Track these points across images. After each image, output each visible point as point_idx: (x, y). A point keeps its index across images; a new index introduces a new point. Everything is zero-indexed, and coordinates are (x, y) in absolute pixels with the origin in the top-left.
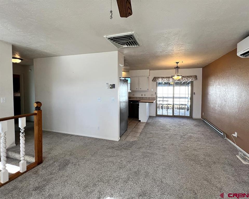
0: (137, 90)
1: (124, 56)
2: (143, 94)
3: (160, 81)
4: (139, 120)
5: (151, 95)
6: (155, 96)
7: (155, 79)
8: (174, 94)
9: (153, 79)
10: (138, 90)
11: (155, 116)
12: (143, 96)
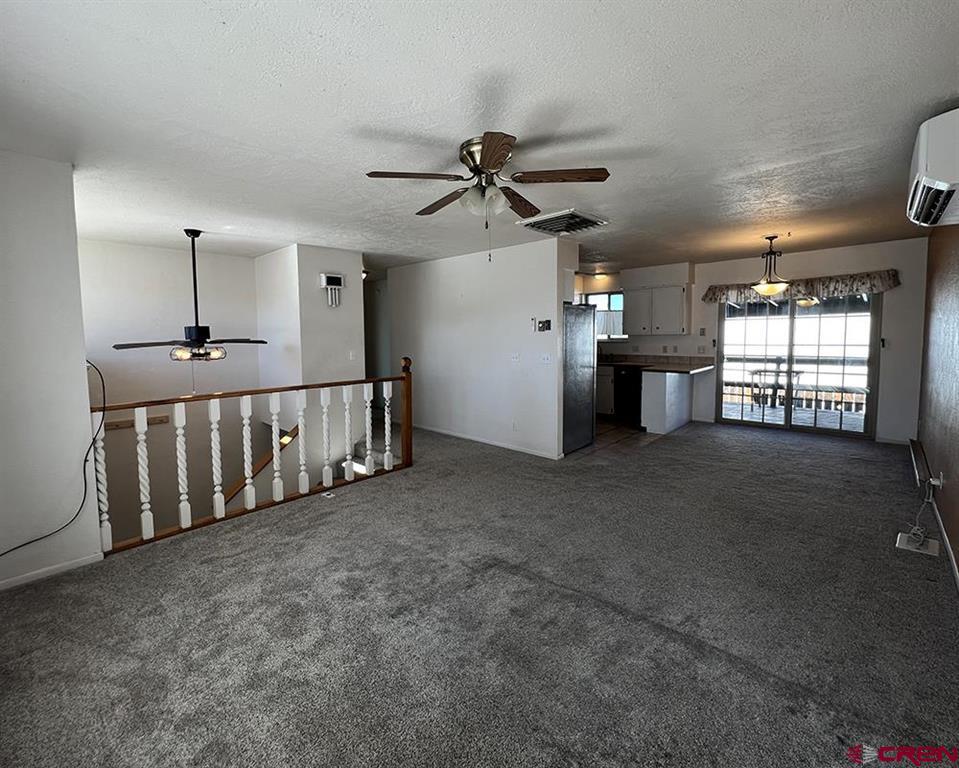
0: (643, 332)
1: (580, 246)
2: (670, 345)
3: (732, 298)
4: (643, 425)
5: (699, 349)
6: (712, 353)
7: (714, 294)
8: (791, 345)
9: (706, 295)
10: (647, 331)
11: (713, 421)
12: (670, 353)
